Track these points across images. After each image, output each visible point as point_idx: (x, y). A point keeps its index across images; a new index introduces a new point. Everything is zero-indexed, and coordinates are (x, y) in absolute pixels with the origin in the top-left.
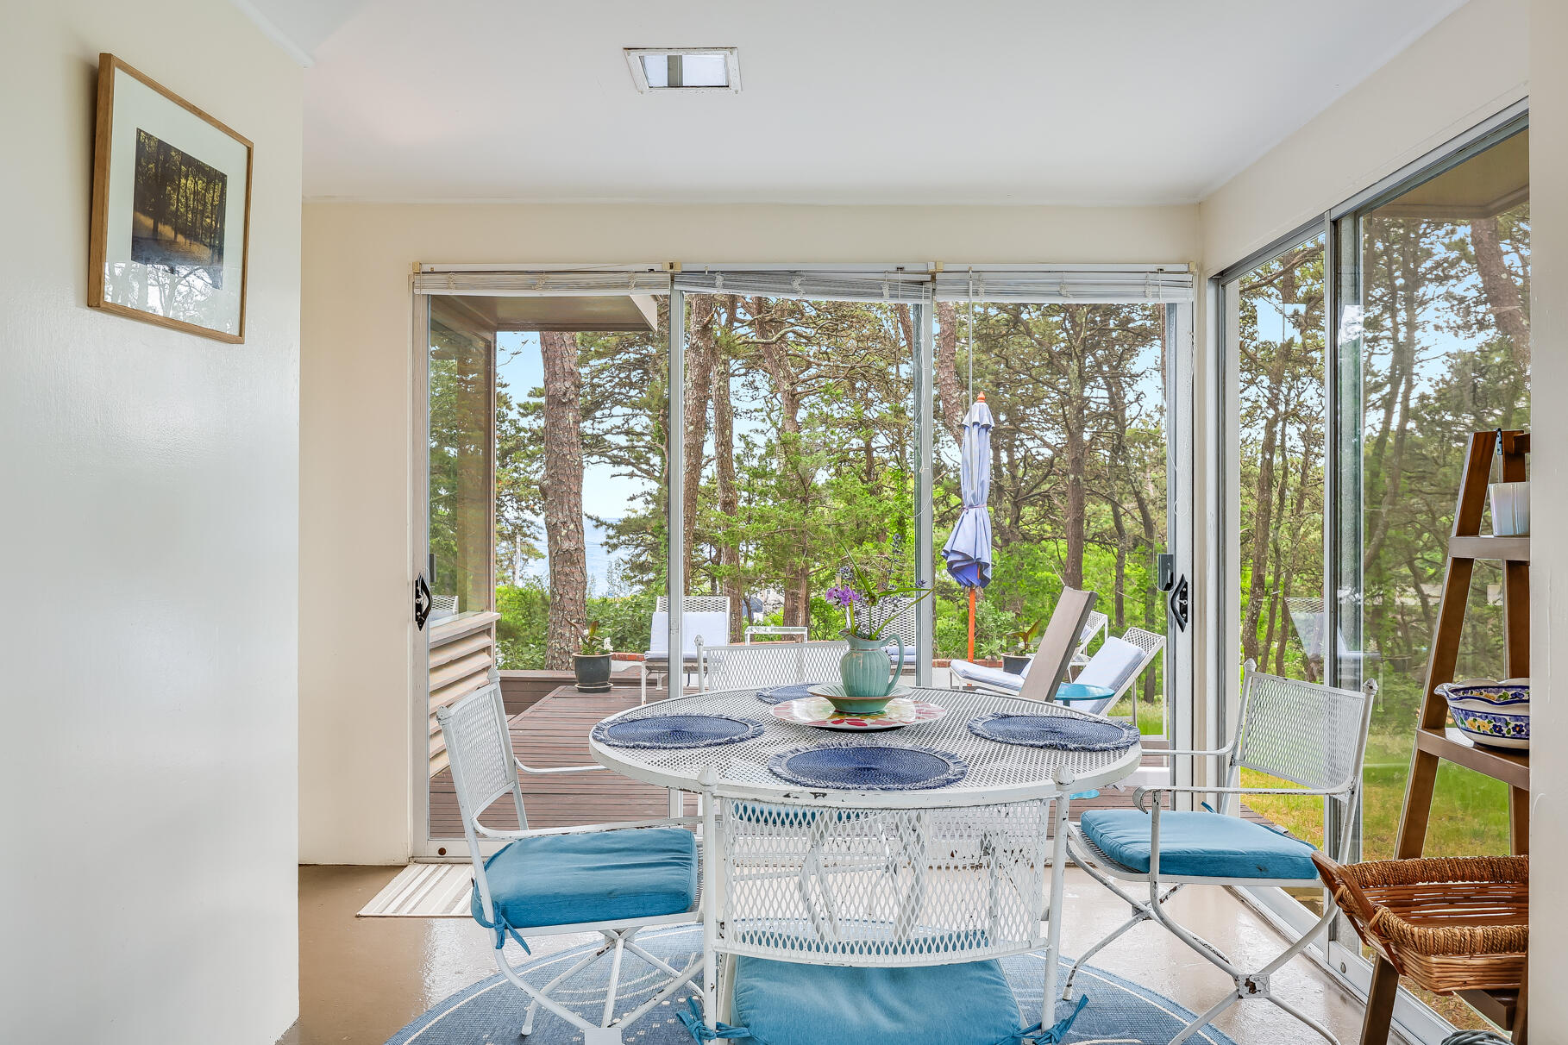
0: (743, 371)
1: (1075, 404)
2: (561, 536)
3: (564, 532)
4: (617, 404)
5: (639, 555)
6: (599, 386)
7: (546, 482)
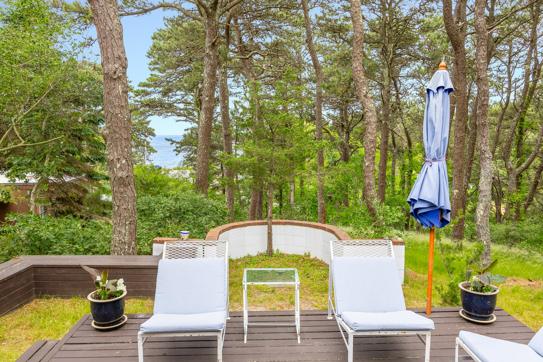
0: (233, 75)
1: (386, 89)
2: (116, 168)
3: (118, 165)
4: (178, 90)
5: (191, 154)
6: (170, 82)
7: (106, 132)
